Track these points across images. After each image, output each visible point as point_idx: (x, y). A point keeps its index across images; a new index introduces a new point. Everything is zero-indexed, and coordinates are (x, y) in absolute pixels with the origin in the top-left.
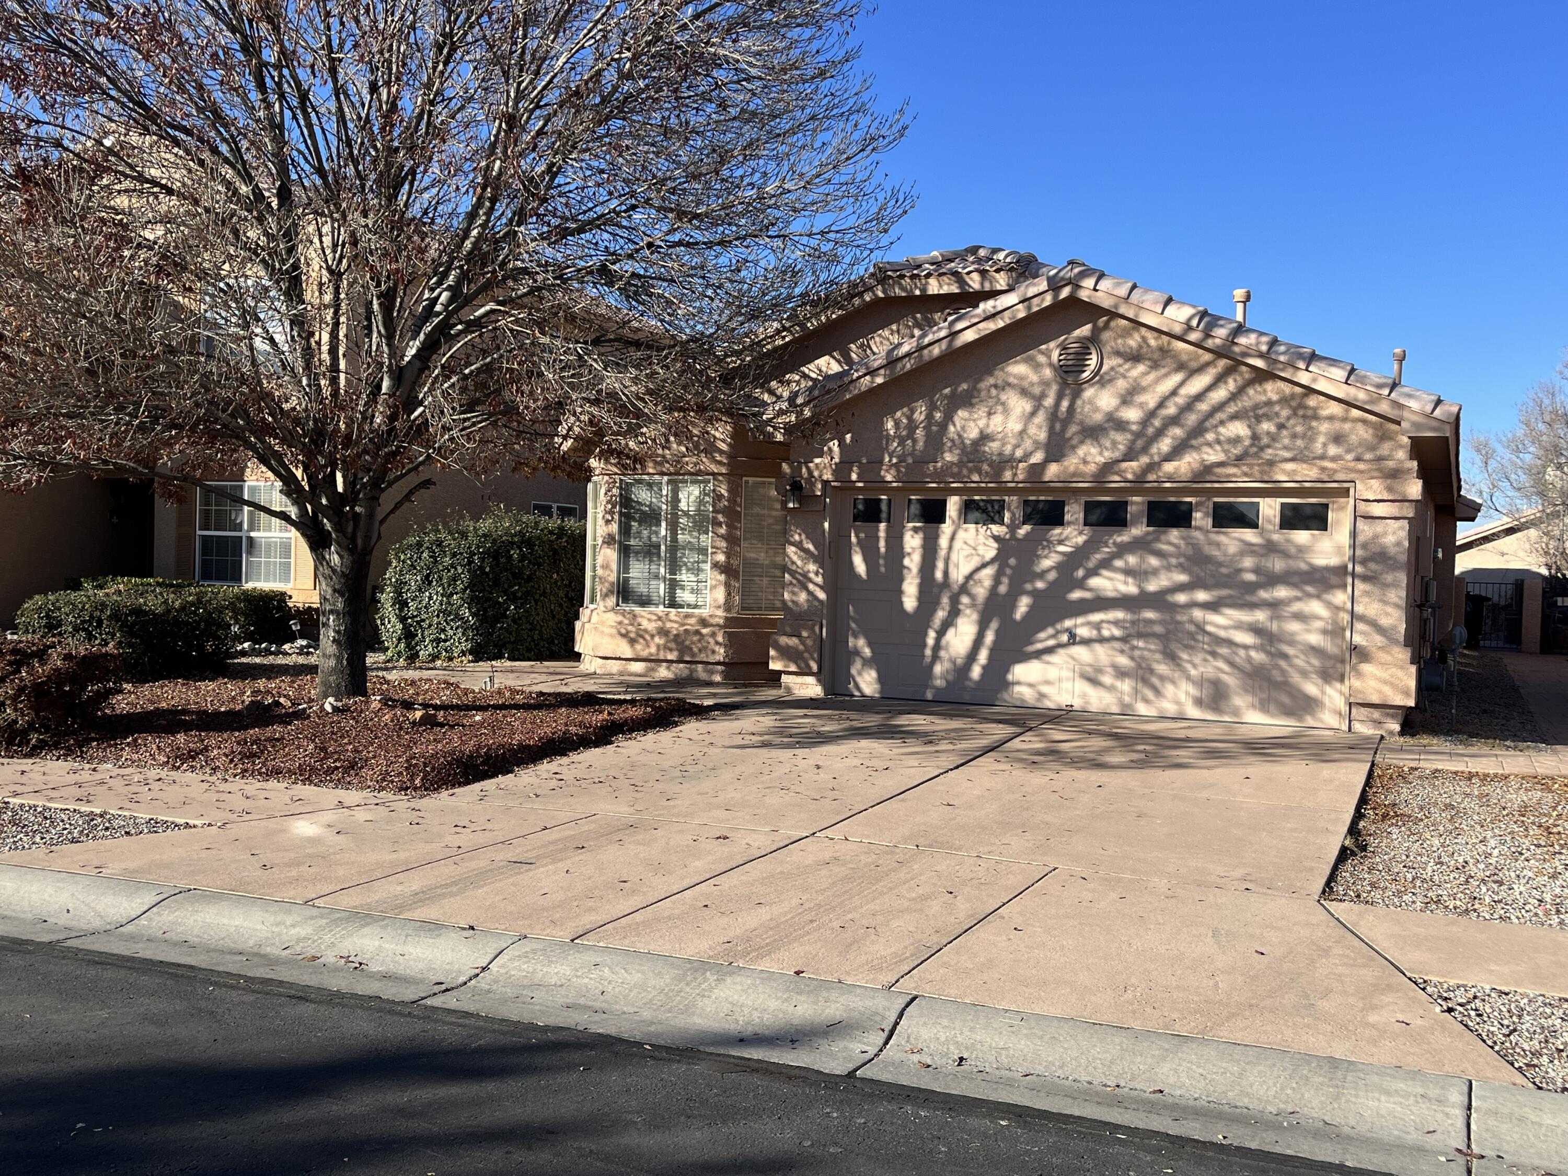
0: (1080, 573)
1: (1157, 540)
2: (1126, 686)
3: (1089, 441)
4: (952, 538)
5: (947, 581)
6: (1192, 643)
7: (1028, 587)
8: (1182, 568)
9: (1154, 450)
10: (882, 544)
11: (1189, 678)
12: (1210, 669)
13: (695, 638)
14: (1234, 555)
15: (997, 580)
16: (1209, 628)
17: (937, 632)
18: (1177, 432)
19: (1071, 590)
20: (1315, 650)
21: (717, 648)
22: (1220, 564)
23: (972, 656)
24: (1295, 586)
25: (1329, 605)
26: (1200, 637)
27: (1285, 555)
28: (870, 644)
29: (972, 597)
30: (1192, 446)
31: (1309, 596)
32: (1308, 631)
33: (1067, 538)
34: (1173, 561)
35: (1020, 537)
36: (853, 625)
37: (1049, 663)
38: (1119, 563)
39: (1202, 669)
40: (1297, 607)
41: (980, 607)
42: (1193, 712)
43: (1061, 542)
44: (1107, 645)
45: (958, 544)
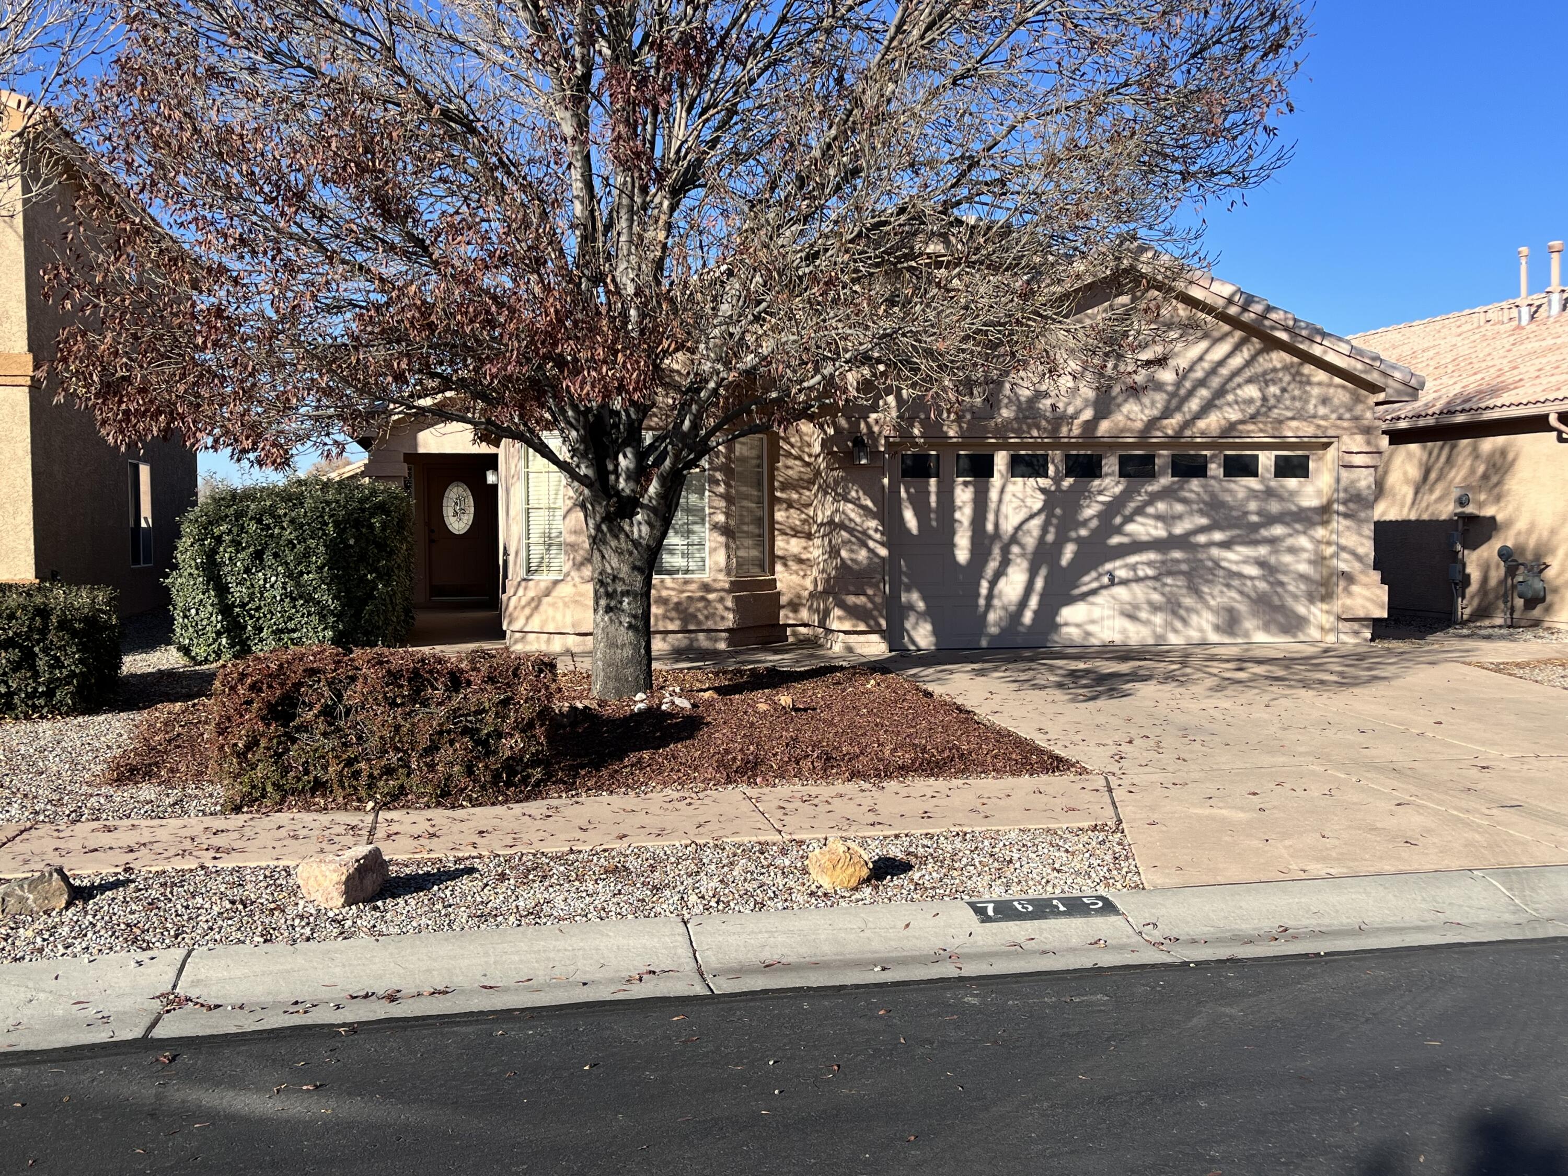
0: (1118, 520)
1: (1181, 488)
2: (1158, 619)
3: (1131, 400)
4: (1002, 491)
5: (997, 533)
6: (1210, 577)
7: (1073, 534)
8: (1202, 512)
9: (1186, 409)
10: (933, 499)
11: (1209, 608)
12: (1226, 600)
13: (701, 605)
14: (1242, 500)
15: (1044, 530)
16: (1224, 564)
17: (990, 582)
18: (1204, 393)
19: (1110, 536)
20: (1303, 577)
21: (726, 614)
22: (1231, 508)
23: (1023, 603)
24: (1287, 524)
25: (1312, 539)
26: (1216, 572)
27: (1281, 498)
28: (924, 598)
29: (1022, 546)
30: (1216, 406)
31: (1298, 532)
32: (1298, 562)
33: (1105, 489)
34: (1195, 507)
35: (1064, 488)
36: (905, 580)
37: (1093, 604)
38: (1150, 510)
39: (1219, 600)
40: (1290, 542)
41: (1030, 557)
42: (1214, 637)
43: (1100, 493)
44: (1141, 584)
45: (1007, 497)
